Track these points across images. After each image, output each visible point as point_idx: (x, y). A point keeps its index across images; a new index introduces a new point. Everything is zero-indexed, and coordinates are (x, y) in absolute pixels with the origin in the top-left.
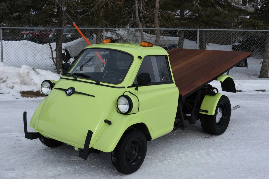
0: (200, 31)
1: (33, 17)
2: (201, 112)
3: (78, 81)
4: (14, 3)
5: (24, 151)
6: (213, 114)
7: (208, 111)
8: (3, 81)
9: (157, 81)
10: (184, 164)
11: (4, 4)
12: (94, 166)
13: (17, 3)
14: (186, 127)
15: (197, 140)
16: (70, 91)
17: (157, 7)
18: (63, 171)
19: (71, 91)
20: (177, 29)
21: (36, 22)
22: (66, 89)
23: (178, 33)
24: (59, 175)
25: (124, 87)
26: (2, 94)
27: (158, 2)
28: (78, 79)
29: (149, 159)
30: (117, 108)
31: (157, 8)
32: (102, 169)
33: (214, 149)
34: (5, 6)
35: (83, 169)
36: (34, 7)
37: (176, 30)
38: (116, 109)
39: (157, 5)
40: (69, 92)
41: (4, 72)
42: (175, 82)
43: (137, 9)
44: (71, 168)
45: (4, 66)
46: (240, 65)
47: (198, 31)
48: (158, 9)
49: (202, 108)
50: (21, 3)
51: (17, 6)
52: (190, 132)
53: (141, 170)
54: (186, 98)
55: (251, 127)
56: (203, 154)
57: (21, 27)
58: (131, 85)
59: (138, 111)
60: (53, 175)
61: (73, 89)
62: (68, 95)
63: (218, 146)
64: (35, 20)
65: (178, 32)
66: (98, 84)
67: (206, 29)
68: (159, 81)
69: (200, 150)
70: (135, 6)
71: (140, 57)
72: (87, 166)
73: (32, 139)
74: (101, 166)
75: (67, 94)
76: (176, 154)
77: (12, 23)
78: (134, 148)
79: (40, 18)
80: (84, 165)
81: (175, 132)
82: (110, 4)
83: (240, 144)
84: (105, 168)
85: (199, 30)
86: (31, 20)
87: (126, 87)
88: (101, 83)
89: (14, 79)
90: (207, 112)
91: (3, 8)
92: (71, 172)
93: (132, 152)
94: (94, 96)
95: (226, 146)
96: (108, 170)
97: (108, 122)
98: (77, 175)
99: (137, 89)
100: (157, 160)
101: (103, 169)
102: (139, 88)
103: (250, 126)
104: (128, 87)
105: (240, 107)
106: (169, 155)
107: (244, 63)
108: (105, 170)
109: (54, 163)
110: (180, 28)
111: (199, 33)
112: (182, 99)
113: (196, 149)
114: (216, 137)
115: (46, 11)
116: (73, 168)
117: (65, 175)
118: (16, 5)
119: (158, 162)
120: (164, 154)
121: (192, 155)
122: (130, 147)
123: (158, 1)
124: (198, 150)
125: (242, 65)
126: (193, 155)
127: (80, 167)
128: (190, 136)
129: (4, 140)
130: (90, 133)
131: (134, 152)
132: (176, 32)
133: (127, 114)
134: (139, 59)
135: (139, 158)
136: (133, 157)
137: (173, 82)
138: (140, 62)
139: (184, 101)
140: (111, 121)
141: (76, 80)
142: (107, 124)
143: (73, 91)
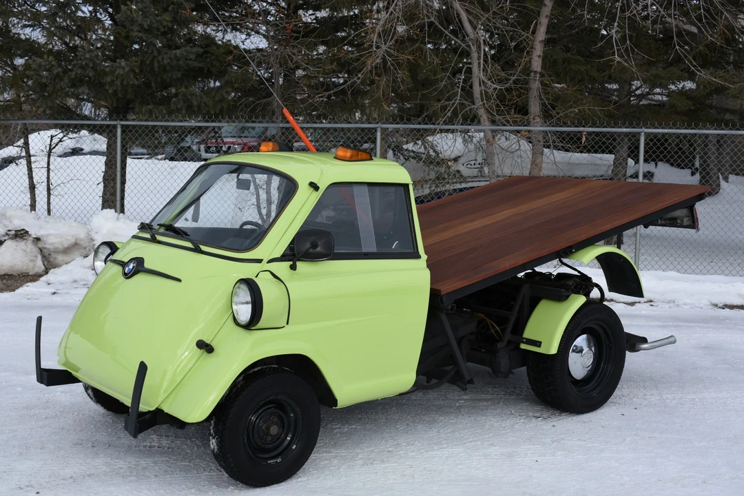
0: (647, 135)
1: (201, 97)
2: (523, 346)
3: (160, 242)
4: (152, 61)
5: (46, 418)
6: (554, 350)
7: (540, 343)
9: (364, 250)
10: (422, 475)
11: (123, 63)
12: (190, 462)
13: (159, 62)
14: (471, 382)
15: (509, 422)
16: (131, 266)
17: (535, 70)
18: (104, 468)
19: (133, 267)
20: (581, 129)
21: (207, 109)
22: (126, 260)
23: (584, 139)
24: (89, 476)
25: (260, 261)
27: (539, 56)
28: (159, 238)
29: (342, 456)
30: (234, 313)
31: (536, 72)
32: (202, 470)
33: (538, 446)
34: (127, 69)
35: (157, 467)
36: (205, 71)
37: (579, 132)
39: (536, 65)
40: (129, 269)
42: (424, 257)
43: (478, 74)
44: (129, 462)
46: (677, 223)
47: (643, 133)
48: (538, 76)
49: (528, 333)
50: (169, 61)
51: (159, 67)
52: (504, 402)
53: (299, 480)
54: (456, 302)
55: (694, 399)
56: (495, 455)
58: (278, 254)
59: (287, 324)
60: (74, 475)
61: (139, 261)
62: (127, 276)
63: (555, 439)
64: (205, 103)
65: (584, 136)
66: (197, 250)
67: (666, 131)
68: (374, 249)
69: (494, 446)
70: (471, 66)
71: (314, 186)
72: (172, 461)
73: (49, 384)
74: (205, 463)
75: (124, 273)
76: (422, 451)
77: (146, 110)
78: (276, 420)
79: (217, 99)
80: (163, 459)
81: (462, 400)
83: (624, 440)
84: (213, 468)
85: (645, 133)
86: (195, 103)
87: (266, 260)
88: (203, 248)
90: (538, 344)
92: (122, 471)
93: (268, 428)
94: (179, 280)
95: (578, 443)
96: (215, 473)
97: (206, 347)
98: (133, 478)
99: (293, 267)
100: (358, 462)
101: (204, 470)
102: (299, 264)
103: (693, 397)
104: (270, 261)
105: (675, 342)
106: (401, 452)
107: (687, 217)
108: (207, 473)
109: (95, 449)
110: (589, 127)
111: (645, 141)
112: (442, 302)
113: (488, 443)
114: (570, 419)
115: (233, 80)
116: (134, 463)
117: (103, 477)
118: (156, 65)
119: (358, 466)
120: (390, 449)
121: (461, 457)
122: (262, 414)
123: (538, 53)
124: (492, 445)
125: (682, 221)
126: (463, 457)
127: (152, 463)
128: (498, 411)
129: (19, 389)
130: (143, 368)
131: (274, 430)
132: (580, 139)
133: (253, 328)
134: (312, 189)
135: (294, 447)
136: (274, 442)
137: (418, 257)
138: (315, 197)
139: (450, 307)
140: (211, 344)
141: (155, 241)
142: (203, 351)
143: (137, 267)
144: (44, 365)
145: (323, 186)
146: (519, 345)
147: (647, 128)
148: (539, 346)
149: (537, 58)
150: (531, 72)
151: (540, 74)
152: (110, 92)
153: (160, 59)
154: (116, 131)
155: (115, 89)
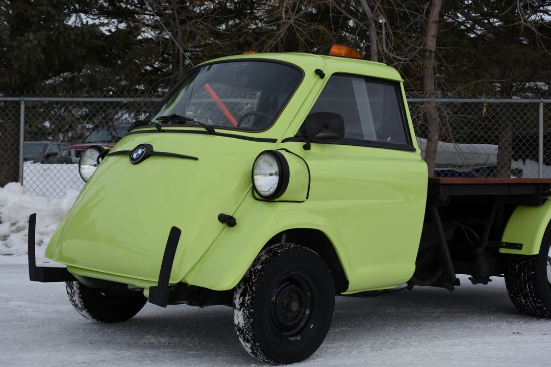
0: (546, 105)
2: (503, 251)
3: (164, 132)
6: (536, 251)
7: (521, 245)
8: (18, 227)
9: (366, 138)
10: (436, 356)
11: (32, 37)
12: (197, 352)
16: (140, 151)
17: (430, 49)
18: (113, 356)
19: (143, 152)
20: (482, 100)
22: (131, 149)
23: (485, 109)
25: (274, 141)
26: (11, 255)
27: (433, 36)
28: (163, 128)
30: (254, 188)
31: (431, 51)
32: (214, 356)
34: (35, 43)
35: (167, 355)
37: (480, 103)
38: (251, 190)
39: (430, 44)
40: (138, 155)
41: (22, 207)
42: (419, 151)
43: (376, 51)
44: (136, 353)
45: (24, 193)
47: (541, 104)
48: (433, 54)
49: (507, 238)
50: (75, 36)
53: (316, 360)
56: (497, 343)
57: (72, 97)
58: (292, 135)
59: (307, 198)
60: (86, 361)
61: (148, 147)
62: (136, 162)
65: (485, 107)
66: (209, 132)
68: (375, 139)
70: (370, 44)
71: (320, 73)
72: (178, 351)
74: (213, 352)
75: (132, 159)
76: (423, 342)
78: (295, 296)
80: (169, 350)
82: (298, 30)
84: (224, 355)
85: (544, 103)
87: (280, 140)
88: (217, 131)
89: (44, 224)
90: (519, 246)
91: (29, 45)
92: (133, 358)
93: (289, 304)
94: (196, 159)
96: (228, 358)
97: (228, 221)
98: (147, 362)
99: (307, 147)
100: (366, 349)
101: (216, 356)
102: (313, 146)
104: (284, 141)
106: (403, 343)
109: (94, 345)
110: (489, 98)
111: (544, 110)
116: (141, 353)
117: (117, 362)
118: (62, 41)
119: (368, 352)
122: (284, 290)
123: (433, 33)
127: (160, 352)
130: (175, 234)
131: (295, 306)
132: (481, 110)
133: (276, 200)
134: (318, 76)
135: (312, 326)
136: (294, 320)
137: (414, 150)
138: (321, 84)
139: (445, 199)
140: (234, 216)
141: (159, 131)
142: (224, 225)
143: (148, 152)
144: (39, 263)
145: (328, 75)
146: (498, 249)
147: (546, 98)
148: (520, 248)
149: (431, 38)
150: (426, 51)
151: (435, 52)
152: (16, 67)
153: (66, 34)
154: (20, 108)
155: (21, 64)
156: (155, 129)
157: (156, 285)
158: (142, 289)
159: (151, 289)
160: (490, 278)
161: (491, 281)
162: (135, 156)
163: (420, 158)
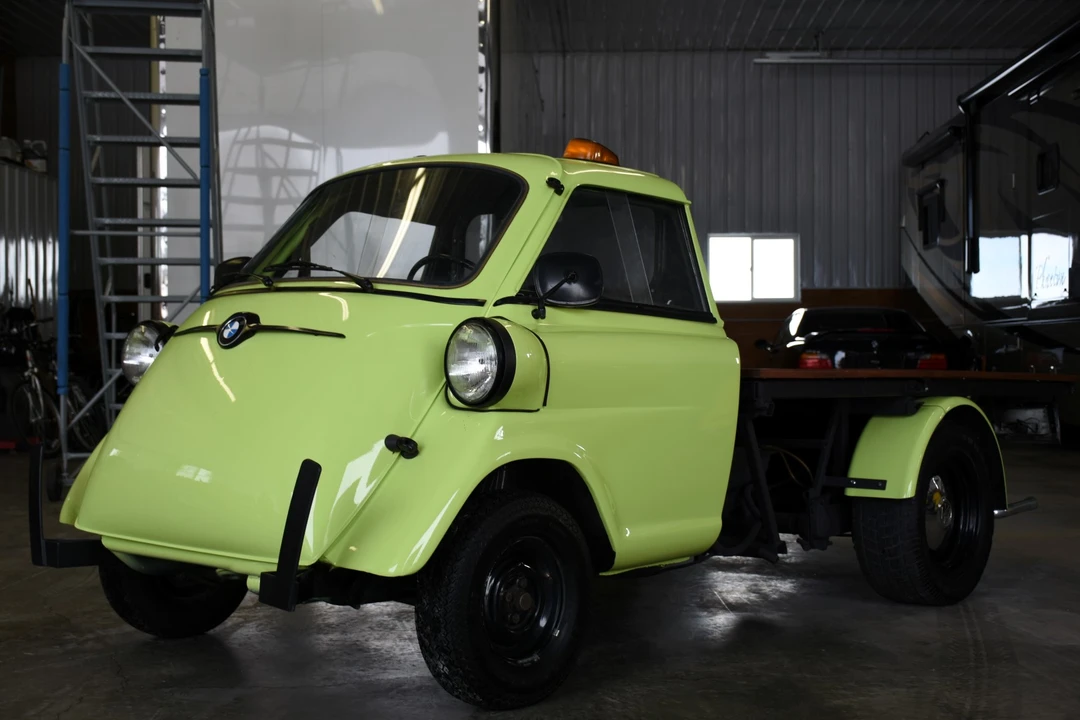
2: (851, 492)
3: (279, 290)
6: (909, 491)
7: (885, 482)
9: (634, 300)
16: (235, 326)
19: (239, 327)
25: (481, 303)
28: (279, 284)
30: (449, 386)
38: (444, 390)
40: (231, 332)
42: (721, 323)
49: (857, 470)
58: (513, 294)
59: (545, 404)
62: (229, 344)
66: (364, 289)
68: (650, 301)
71: (555, 185)
75: (222, 340)
78: (524, 583)
87: (491, 301)
88: (379, 287)
90: (880, 484)
93: (516, 598)
94: (341, 336)
97: (403, 447)
99: (538, 314)
102: (549, 311)
104: (498, 303)
105: (1036, 507)
122: (506, 573)
130: (310, 473)
131: (526, 601)
133: (490, 408)
134: (552, 190)
135: (556, 635)
136: (524, 627)
137: (713, 321)
139: (767, 406)
140: (414, 439)
141: (271, 289)
142: (397, 454)
143: (249, 326)
146: (842, 490)
148: (883, 488)
156: (262, 286)
157: (274, 568)
158: (244, 577)
159: (264, 577)
160: (832, 539)
161: (831, 543)
162: (226, 334)
163: (723, 334)
